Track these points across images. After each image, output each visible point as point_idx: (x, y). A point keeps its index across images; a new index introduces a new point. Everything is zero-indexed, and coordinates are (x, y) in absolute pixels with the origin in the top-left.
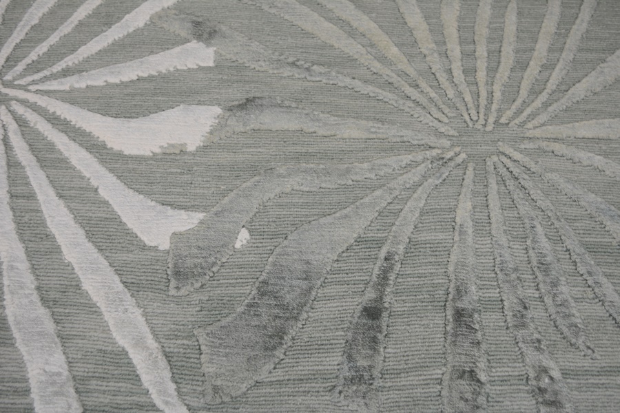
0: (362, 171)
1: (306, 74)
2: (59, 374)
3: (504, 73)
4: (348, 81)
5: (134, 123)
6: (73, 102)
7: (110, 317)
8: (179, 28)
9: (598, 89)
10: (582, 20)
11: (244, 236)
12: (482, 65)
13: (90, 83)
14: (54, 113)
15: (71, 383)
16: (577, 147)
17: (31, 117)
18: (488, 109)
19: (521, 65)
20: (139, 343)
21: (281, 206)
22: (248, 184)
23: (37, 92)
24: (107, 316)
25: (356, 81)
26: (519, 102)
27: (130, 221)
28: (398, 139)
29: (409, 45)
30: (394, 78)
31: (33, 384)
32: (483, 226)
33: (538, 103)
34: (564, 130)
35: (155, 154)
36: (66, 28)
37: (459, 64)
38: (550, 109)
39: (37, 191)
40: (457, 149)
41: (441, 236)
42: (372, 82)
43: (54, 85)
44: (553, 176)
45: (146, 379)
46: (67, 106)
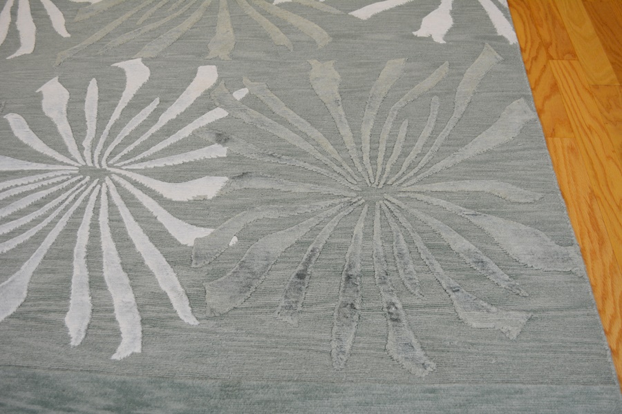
0: (304, 208)
1: (278, 160)
2: (129, 303)
3: (393, 158)
4: (302, 164)
5: (179, 185)
6: (146, 175)
7: (159, 277)
8: (208, 137)
9: (450, 166)
10: (447, 130)
11: (235, 239)
12: (381, 155)
13: (156, 165)
14: (135, 180)
15: (136, 307)
16: (431, 196)
17: (123, 182)
18: (381, 177)
19: (405, 154)
20: (173, 289)
21: (257, 226)
22: (239, 215)
23: (126, 170)
24: (157, 277)
25: (306, 163)
26: (400, 173)
27: (173, 232)
28: (327, 193)
29: (339, 144)
30: (328, 162)
31: (116, 307)
32: (368, 236)
33: (412, 174)
34: (425, 188)
35: (189, 201)
36: (145, 137)
37: (368, 154)
38: (418, 177)
39: (124, 218)
40: (360, 198)
41: (344, 240)
42: (315, 164)
43: (136, 166)
44: (415, 211)
45: (176, 306)
46: (143, 176)
